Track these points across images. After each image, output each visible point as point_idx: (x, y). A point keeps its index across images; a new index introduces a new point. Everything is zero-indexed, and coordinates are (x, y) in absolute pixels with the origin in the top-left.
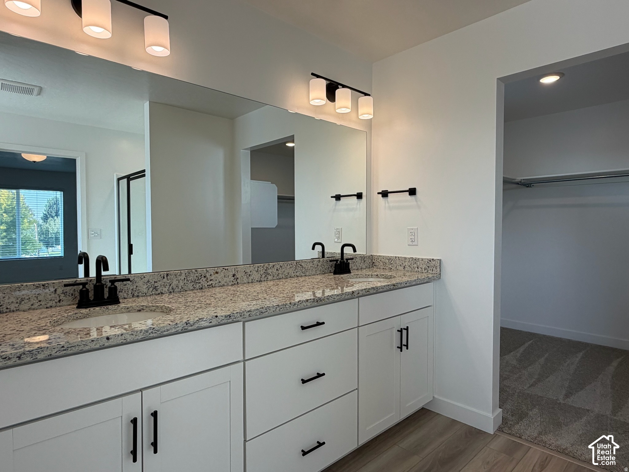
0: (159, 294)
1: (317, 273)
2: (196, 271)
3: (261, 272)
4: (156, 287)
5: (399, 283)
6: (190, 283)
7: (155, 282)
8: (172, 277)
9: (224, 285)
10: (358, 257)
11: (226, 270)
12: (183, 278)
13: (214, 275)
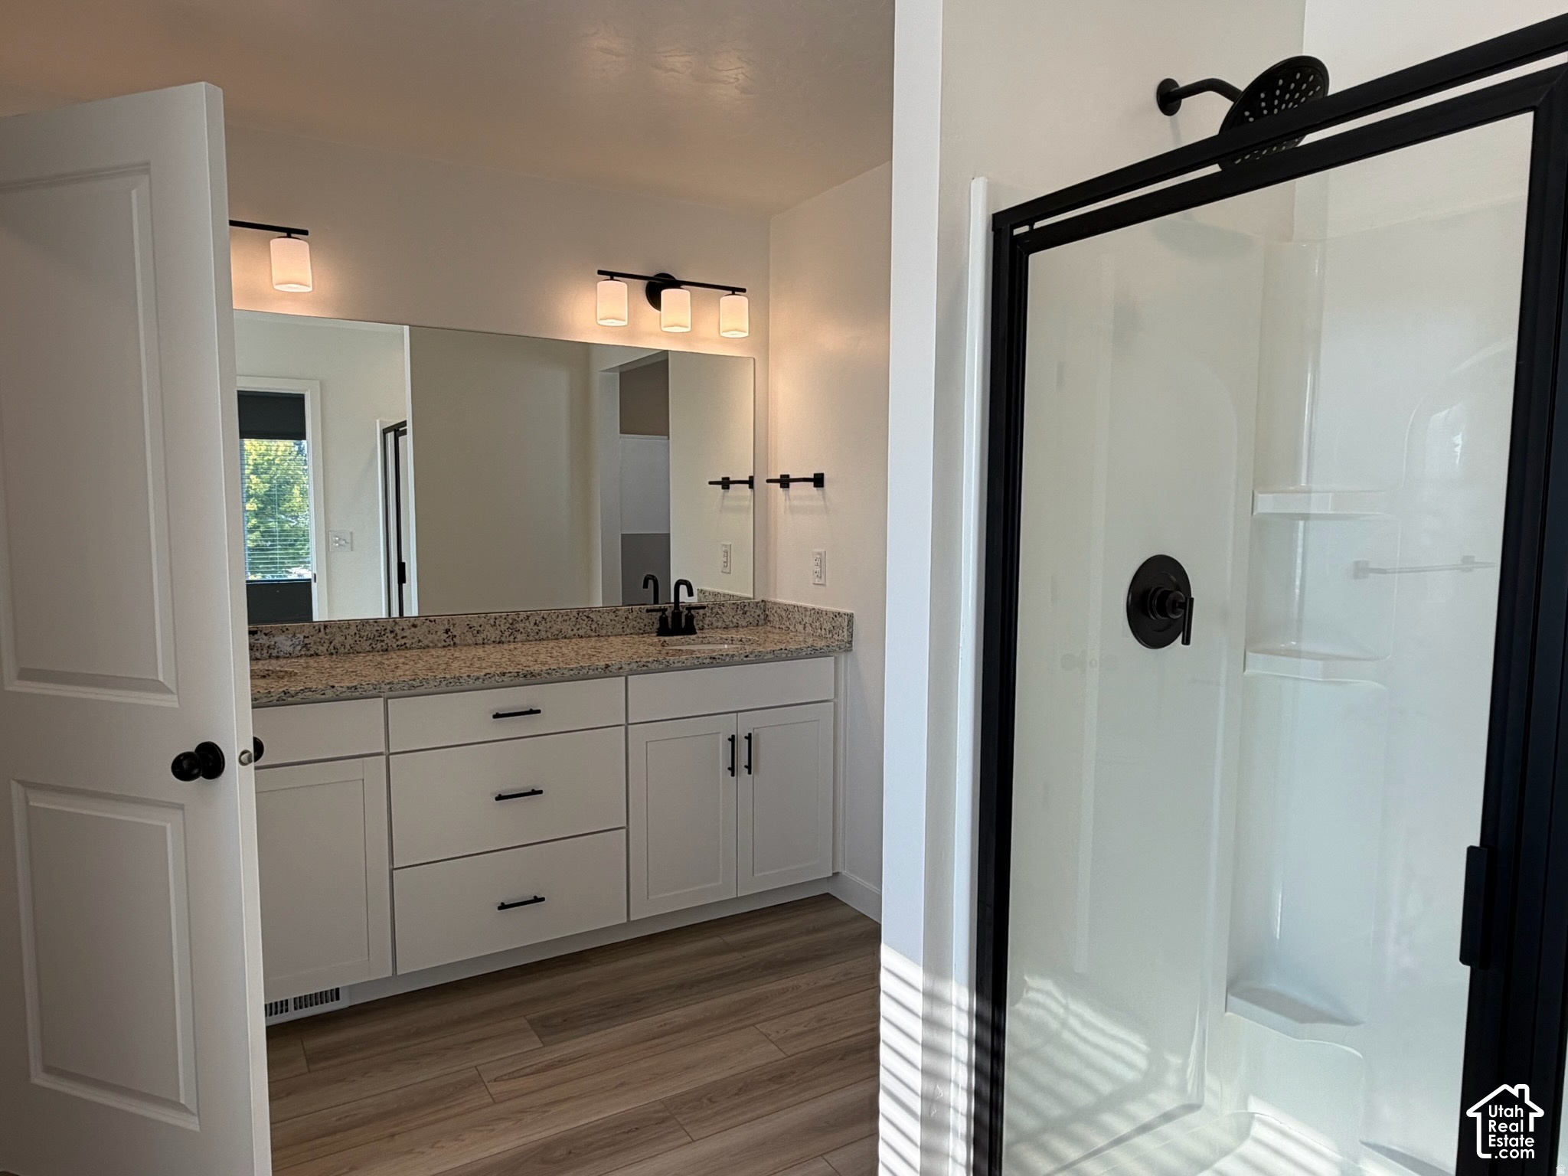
0: (311, 655)
1: (625, 633)
2: (376, 622)
3: (502, 626)
4: (306, 644)
5: (727, 655)
6: (366, 640)
7: (305, 637)
8: (334, 630)
9: (428, 647)
10: (726, 605)
11: (430, 621)
12: (353, 633)
13: (409, 629)
